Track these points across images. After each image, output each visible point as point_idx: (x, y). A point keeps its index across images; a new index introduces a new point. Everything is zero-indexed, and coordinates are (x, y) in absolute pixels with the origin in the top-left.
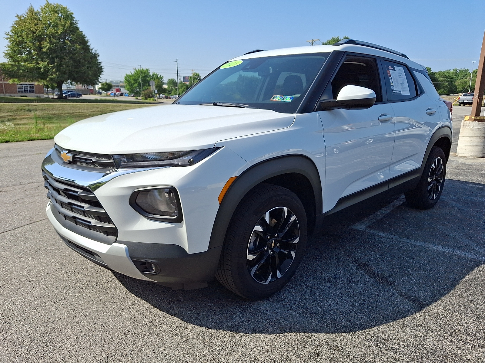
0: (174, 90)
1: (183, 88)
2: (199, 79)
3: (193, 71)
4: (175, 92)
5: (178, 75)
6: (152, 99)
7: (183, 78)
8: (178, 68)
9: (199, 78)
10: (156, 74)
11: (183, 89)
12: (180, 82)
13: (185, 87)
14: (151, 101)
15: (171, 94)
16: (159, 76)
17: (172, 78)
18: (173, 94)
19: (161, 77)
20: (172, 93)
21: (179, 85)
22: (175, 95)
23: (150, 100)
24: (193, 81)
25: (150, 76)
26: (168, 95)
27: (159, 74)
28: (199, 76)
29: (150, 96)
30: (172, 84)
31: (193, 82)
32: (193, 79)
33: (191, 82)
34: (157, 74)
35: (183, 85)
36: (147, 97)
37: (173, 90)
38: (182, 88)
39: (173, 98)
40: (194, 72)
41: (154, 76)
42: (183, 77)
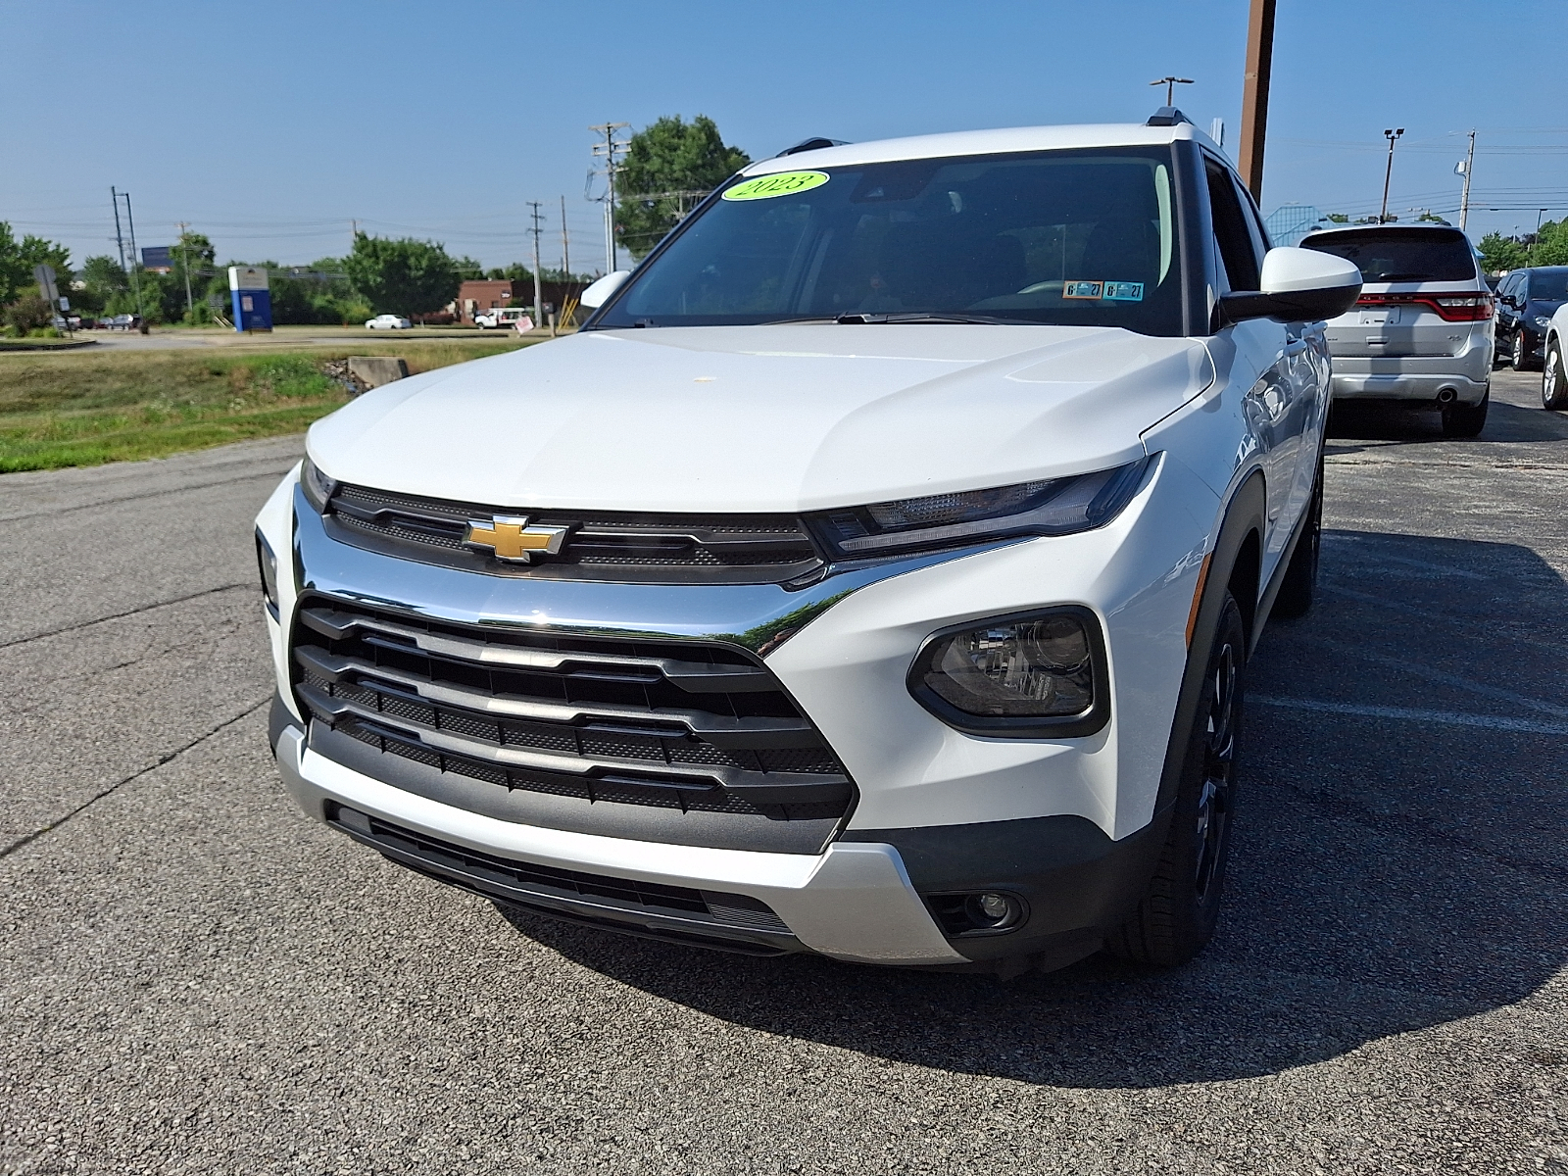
0: (114, 297)
1: (150, 287)
2: (206, 256)
3: (183, 227)
4: (118, 302)
5: (123, 242)
6: (46, 331)
7: (140, 251)
8: (120, 220)
9: (206, 253)
10: (39, 241)
11: (151, 292)
12: (133, 268)
13: (156, 283)
14: (47, 340)
15: (102, 309)
16: (51, 248)
17: (102, 254)
18: (112, 313)
19: (61, 249)
20: (108, 305)
21: (133, 280)
22: (120, 317)
23: (38, 336)
24: (186, 264)
25: (14, 248)
26: (92, 316)
27: (50, 242)
28: (205, 243)
29: (39, 320)
30: (104, 276)
31: (186, 268)
32: (185, 256)
33: (179, 265)
34: (44, 240)
35: (149, 278)
36: (24, 325)
37: (108, 296)
38: (144, 289)
39: (113, 326)
40: (188, 230)
41: (33, 248)
42: (143, 249)
